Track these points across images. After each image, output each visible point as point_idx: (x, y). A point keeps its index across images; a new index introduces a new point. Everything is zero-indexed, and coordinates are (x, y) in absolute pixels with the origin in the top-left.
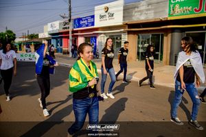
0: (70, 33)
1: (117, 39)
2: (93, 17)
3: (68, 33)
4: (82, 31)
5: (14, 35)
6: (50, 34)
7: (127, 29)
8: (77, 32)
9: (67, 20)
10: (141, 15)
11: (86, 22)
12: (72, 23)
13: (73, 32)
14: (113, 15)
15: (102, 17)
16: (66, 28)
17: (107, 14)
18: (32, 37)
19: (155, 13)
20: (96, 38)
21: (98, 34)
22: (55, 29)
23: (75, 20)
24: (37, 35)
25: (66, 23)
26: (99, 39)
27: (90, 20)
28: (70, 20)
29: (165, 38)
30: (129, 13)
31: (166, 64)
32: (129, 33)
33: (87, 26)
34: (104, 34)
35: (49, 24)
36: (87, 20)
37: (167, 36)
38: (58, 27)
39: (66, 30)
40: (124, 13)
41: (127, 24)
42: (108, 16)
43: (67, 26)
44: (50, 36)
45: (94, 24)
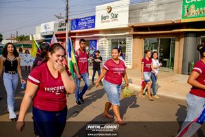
0: (67, 35)
1: (121, 43)
2: (93, 18)
3: (64, 35)
6: (43, 36)
7: (132, 32)
8: (74, 34)
9: (63, 21)
10: (149, 16)
11: (85, 23)
12: (69, 24)
13: (70, 34)
14: (116, 16)
15: (104, 18)
16: (62, 30)
17: (109, 15)
18: (21, 38)
19: (166, 14)
20: (96, 41)
21: (98, 37)
22: (49, 30)
23: (72, 21)
24: (28, 37)
25: (62, 24)
26: (99, 43)
27: (90, 22)
28: (67, 21)
29: (177, 43)
30: (135, 14)
31: (178, 73)
32: (135, 36)
33: (87, 28)
34: (106, 37)
35: (43, 25)
36: (86, 21)
37: (179, 41)
38: (52, 29)
39: (61, 32)
40: (129, 14)
41: (132, 27)
42: (110, 17)
43: (62, 27)
44: (43, 38)
45: (93, 25)
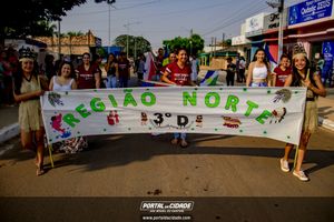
0: (281, 34)
3: (276, 34)
4: (305, 30)
5: (202, 41)
6: (249, 38)
8: (295, 31)
11: (313, 8)
12: (283, 14)
13: (287, 32)
16: (275, 25)
22: (257, 28)
24: (230, 41)
25: (275, 16)
28: (281, 9)
33: (315, 17)
35: (248, 20)
39: (274, 30)
43: (276, 21)
44: (249, 41)
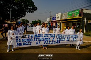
2: (55, 17)
7: (62, 21)
15: (57, 17)
19: (66, 17)
21: (57, 22)
32: (63, 22)
37: (69, 23)
38: (49, 20)
40: (61, 17)
45: (55, 19)
